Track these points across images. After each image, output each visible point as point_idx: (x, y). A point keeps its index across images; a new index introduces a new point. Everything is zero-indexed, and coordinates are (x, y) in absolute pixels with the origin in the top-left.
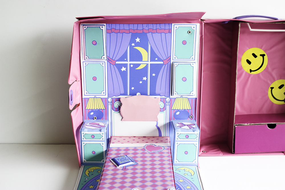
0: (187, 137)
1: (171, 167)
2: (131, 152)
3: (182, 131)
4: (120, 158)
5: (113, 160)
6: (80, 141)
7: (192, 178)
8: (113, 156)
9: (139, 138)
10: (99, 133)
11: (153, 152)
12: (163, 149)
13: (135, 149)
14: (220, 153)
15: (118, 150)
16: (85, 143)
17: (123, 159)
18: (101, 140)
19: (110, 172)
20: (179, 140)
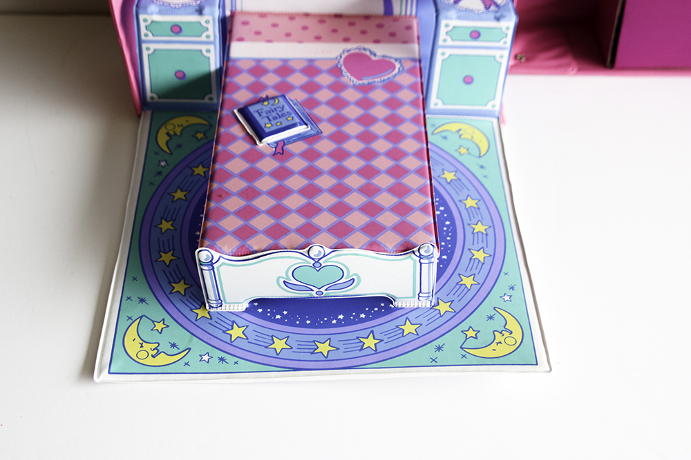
0: (476, 35)
1: (419, 115)
2: (298, 79)
3: (459, 18)
4: (266, 106)
5: (244, 111)
6: (135, 43)
7: (482, 167)
8: (242, 97)
9: (322, 18)
10: (195, 18)
11: (365, 81)
12: (396, 71)
13: (311, 69)
14: (568, 65)
15: (258, 69)
16: (153, 47)
17: (274, 114)
18: (203, 38)
19: (236, 166)
20: (449, 42)
